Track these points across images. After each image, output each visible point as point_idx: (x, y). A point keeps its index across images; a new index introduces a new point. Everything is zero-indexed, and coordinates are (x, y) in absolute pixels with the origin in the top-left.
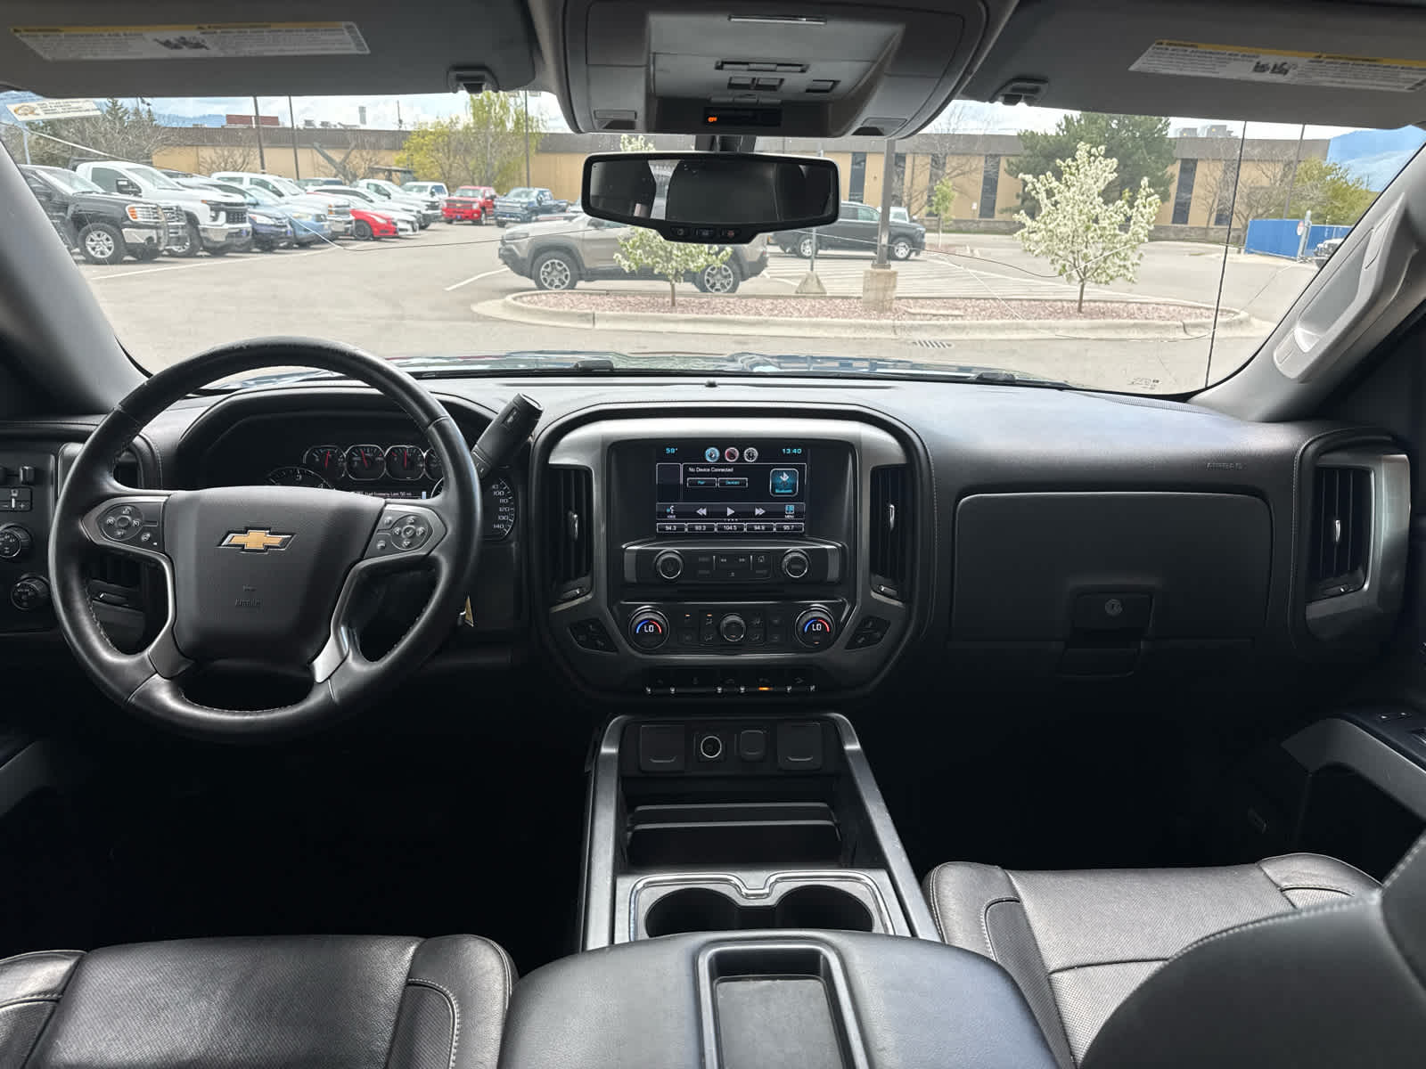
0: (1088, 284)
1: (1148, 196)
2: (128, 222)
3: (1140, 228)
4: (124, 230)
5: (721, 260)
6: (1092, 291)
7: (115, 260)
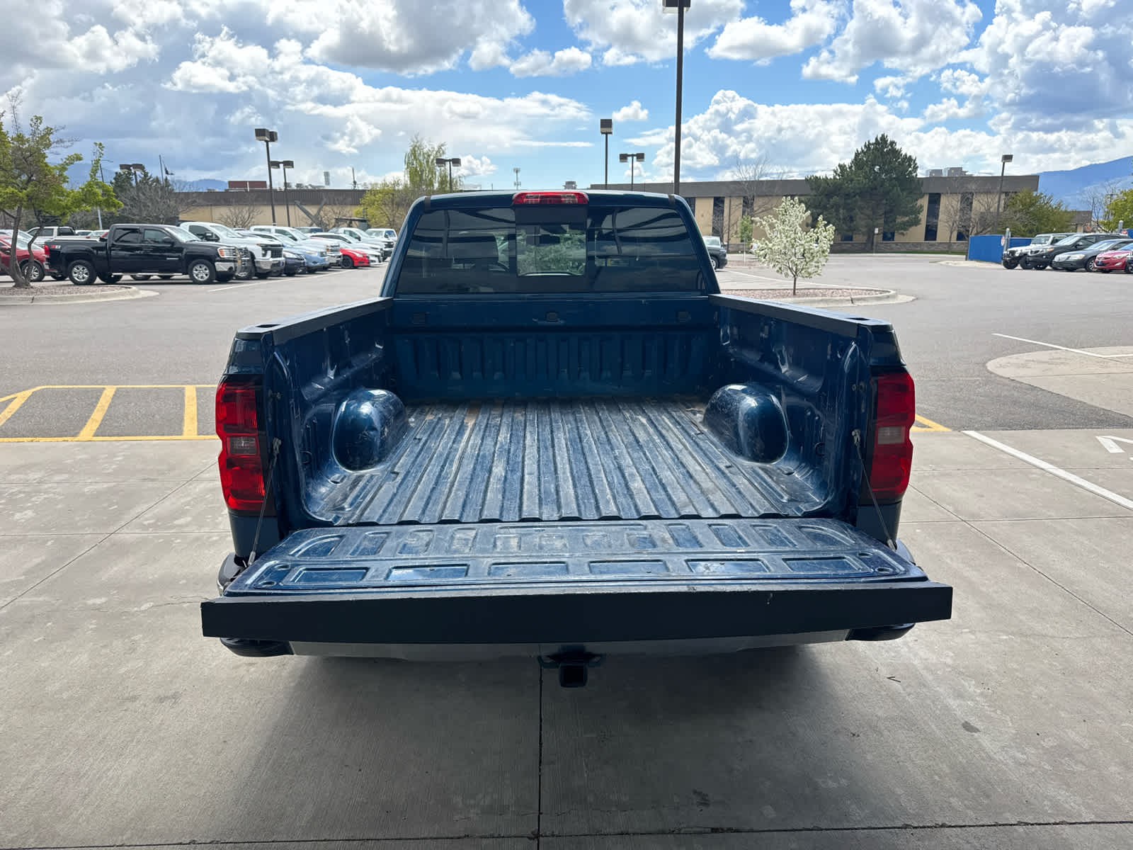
0: (799, 278)
1: (825, 226)
2: (218, 258)
3: (826, 245)
4: (216, 263)
6: (801, 283)
7: (208, 282)
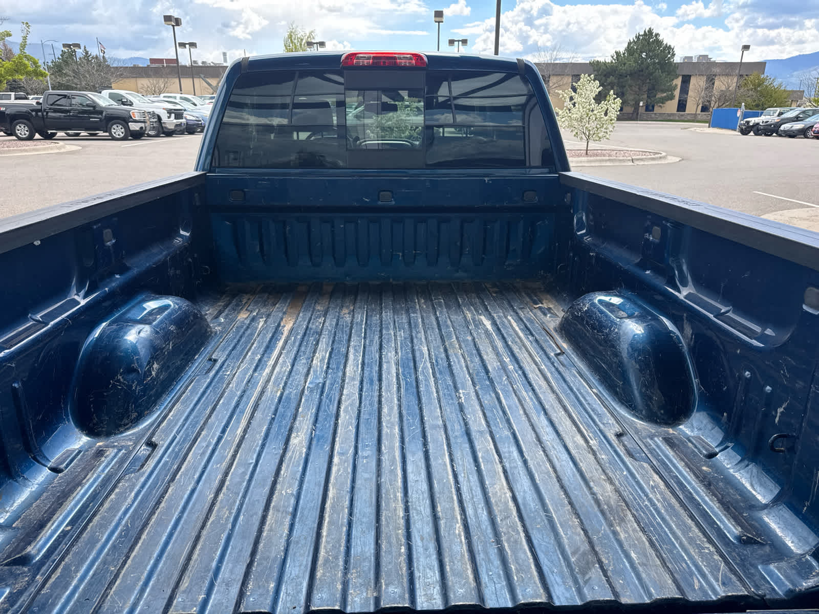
0: (591, 141)
2: (131, 120)
3: (613, 114)
4: (130, 124)
7: (124, 139)
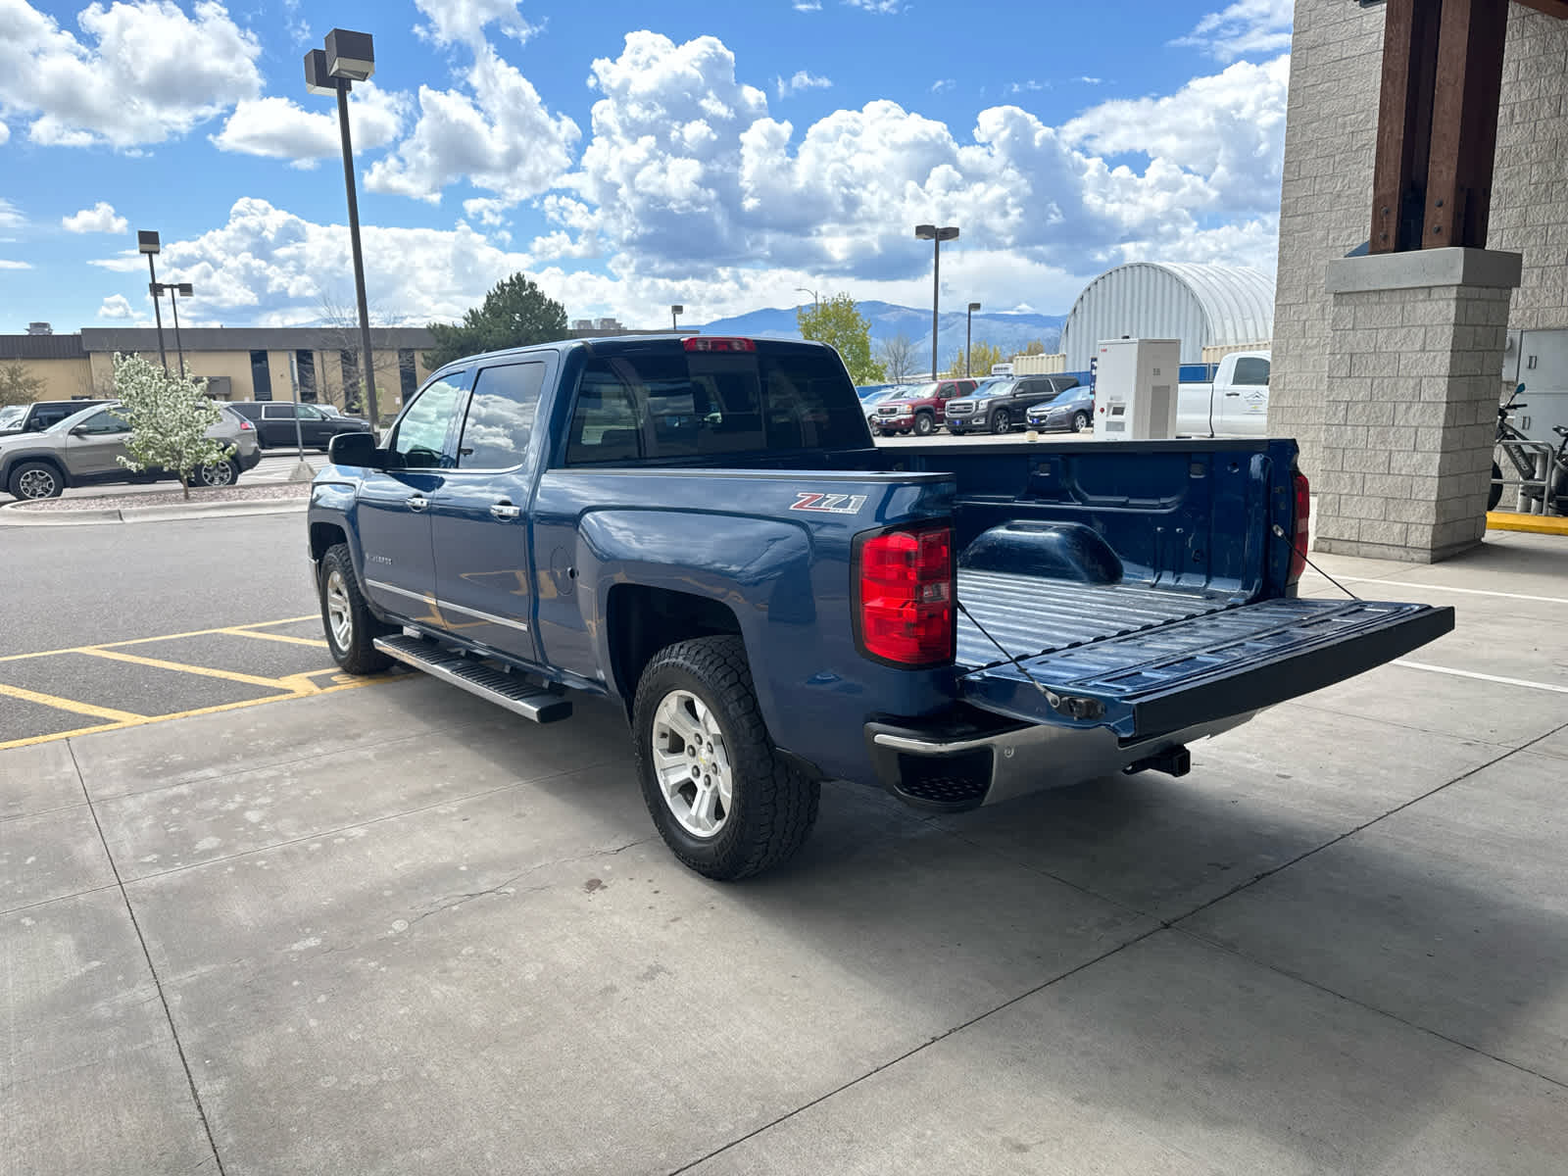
5: (228, 455)
